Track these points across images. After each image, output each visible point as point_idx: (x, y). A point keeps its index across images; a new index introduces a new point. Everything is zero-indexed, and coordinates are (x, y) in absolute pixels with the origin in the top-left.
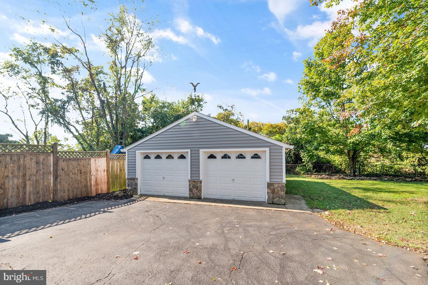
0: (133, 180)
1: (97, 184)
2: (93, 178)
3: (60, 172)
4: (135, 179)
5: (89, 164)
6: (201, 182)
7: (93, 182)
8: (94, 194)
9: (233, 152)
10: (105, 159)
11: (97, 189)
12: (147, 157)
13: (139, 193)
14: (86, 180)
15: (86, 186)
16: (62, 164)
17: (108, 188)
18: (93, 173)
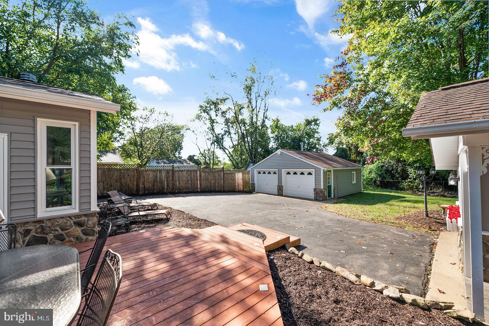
0: (253, 184)
1: (238, 186)
2: (237, 182)
3: (225, 179)
4: (254, 184)
5: (235, 176)
6: (283, 186)
7: (237, 184)
8: (237, 190)
9: (299, 171)
10: (241, 174)
11: (238, 188)
12: (259, 173)
13: (256, 191)
14: (234, 183)
15: (234, 186)
16: (226, 176)
17: (243, 188)
18: (237, 180)
